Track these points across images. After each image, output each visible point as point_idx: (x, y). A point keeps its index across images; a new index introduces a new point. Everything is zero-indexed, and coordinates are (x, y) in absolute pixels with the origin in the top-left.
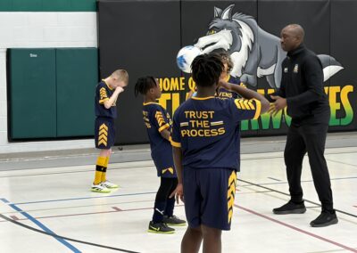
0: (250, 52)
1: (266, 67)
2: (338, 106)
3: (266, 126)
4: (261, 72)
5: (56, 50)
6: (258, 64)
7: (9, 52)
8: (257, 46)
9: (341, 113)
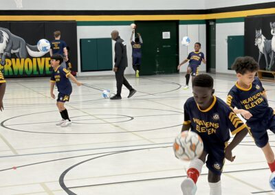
0: (7, 43)
1: (16, 49)
2: (50, 66)
3: (16, 74)
4: (12, 51)
6: (11, 48)
8: (11, 41)
9: (51, 69)
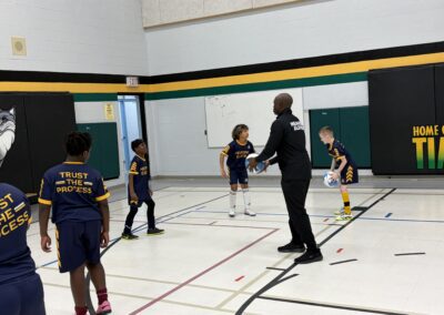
5: (339, 109)
7: (310, 111)
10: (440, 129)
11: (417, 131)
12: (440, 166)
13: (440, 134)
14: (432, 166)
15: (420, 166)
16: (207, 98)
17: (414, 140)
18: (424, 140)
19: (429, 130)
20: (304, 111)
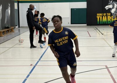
0: (116, 9)
10: (103, 14)
11: (98, 14)
12: (103, 23)
13: (103, 15)
14: (101, 23)
15: (98, 23)
16: (40, 3)
17: (97, 17)
18: (99, 17)
19: (101, 14)
20: (70, 9)
